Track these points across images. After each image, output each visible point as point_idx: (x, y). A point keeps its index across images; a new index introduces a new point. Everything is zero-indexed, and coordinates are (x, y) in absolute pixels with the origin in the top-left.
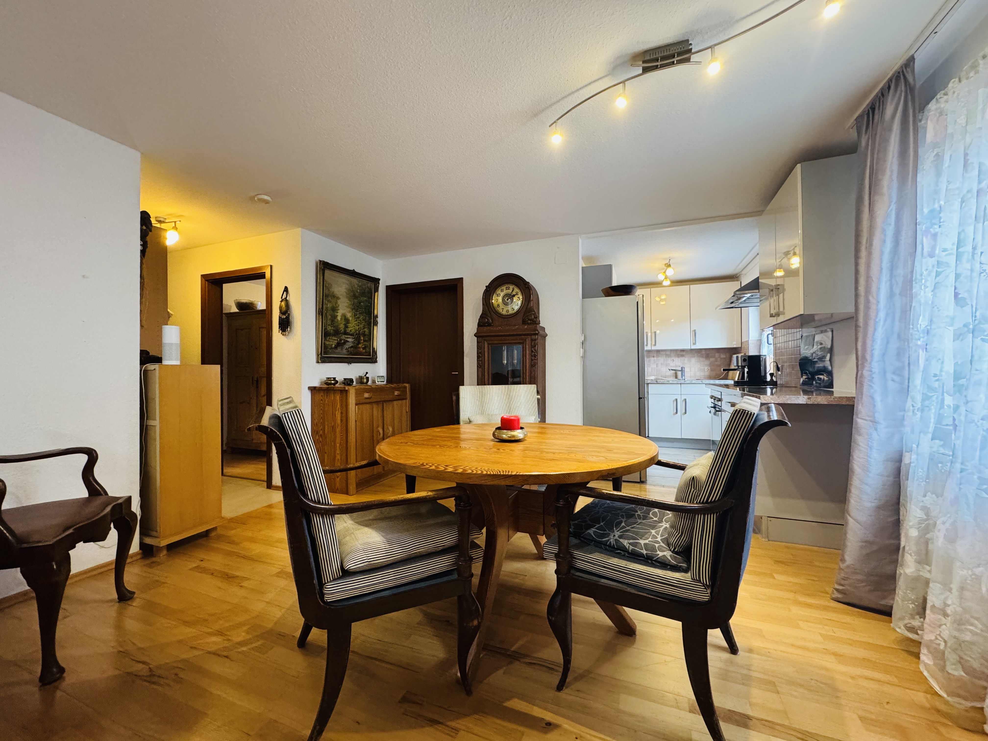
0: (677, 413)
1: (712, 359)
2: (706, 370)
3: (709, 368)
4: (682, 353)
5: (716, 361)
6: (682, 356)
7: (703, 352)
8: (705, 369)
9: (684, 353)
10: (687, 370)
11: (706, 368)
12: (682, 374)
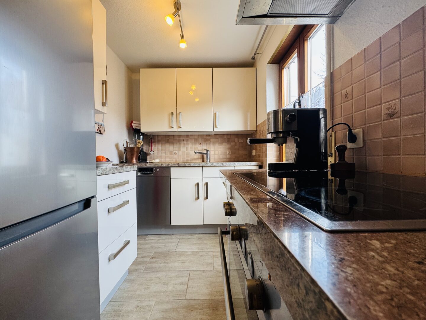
0: (198, 198)
1: (232, 144)
2: (228, 154)
3: (230, 152)
4: (208, 138)
5: (236, 145)
6: (208, 140)
7: (225, 137)
8: (226, 153)
9: (210, 138)
10: (211, 153)
11: (228, 151)
12: (207, 157)
